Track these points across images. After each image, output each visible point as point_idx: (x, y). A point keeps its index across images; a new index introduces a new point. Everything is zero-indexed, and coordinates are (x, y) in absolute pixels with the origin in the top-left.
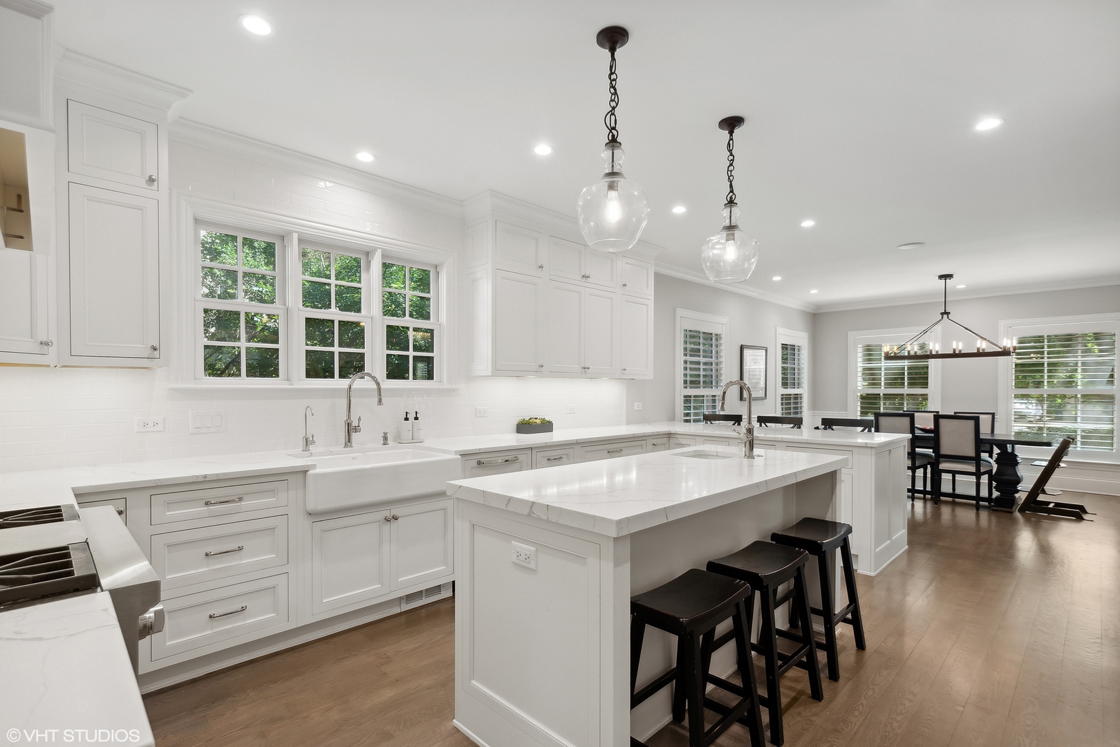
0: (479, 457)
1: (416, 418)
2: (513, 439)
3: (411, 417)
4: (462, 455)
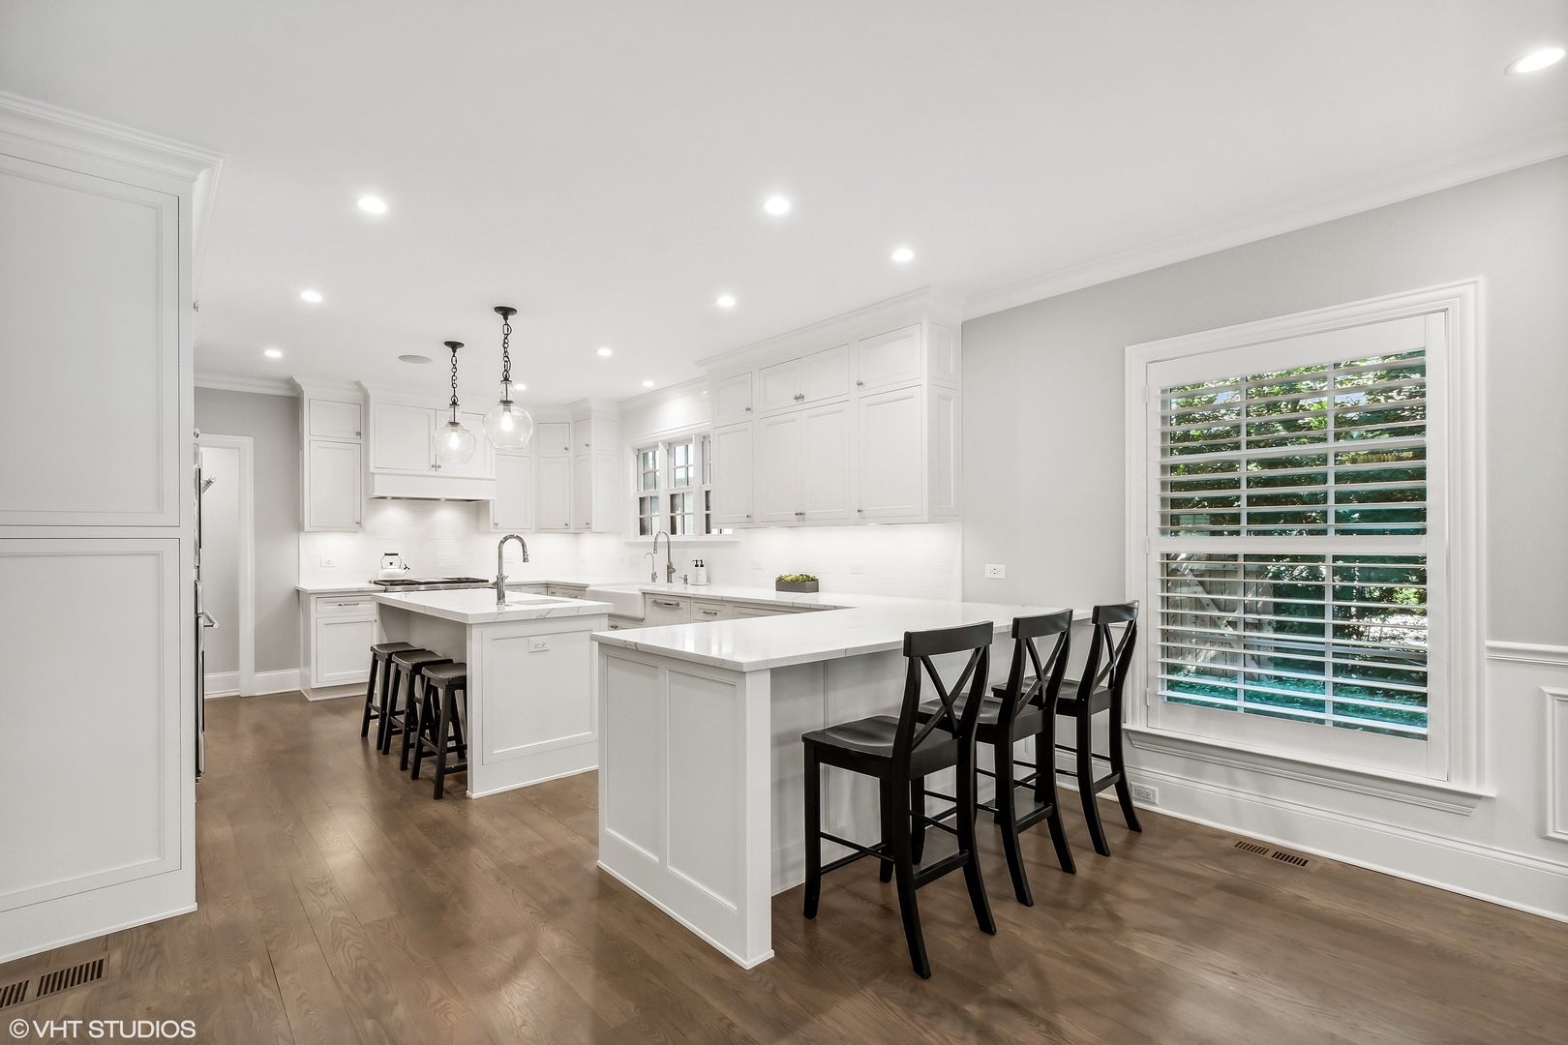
0: (655, 597)
1: (702, 566)
3: (699, 563)
4: (644, 593)
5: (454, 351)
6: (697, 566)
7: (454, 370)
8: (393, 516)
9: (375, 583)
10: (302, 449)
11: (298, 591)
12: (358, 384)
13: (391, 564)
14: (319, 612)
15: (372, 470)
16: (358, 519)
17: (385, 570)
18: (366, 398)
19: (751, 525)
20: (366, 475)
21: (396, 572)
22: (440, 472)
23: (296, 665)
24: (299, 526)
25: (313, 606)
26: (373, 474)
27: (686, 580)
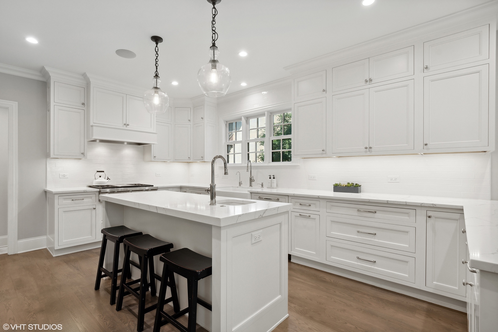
0: (260, 195)
1: (274, 178)
2: (331, 194)
3: (272, 177)
4: (251, 193)
5: (157, 44)
6: (270, 178)
7: (157, 55)
8: (101, 150)
9: (90, 187)
10: (49, 111)
11: (46, 192)
12: (84, 75)
13: (100, 177)
14: (59, 204)
15: (91, 124)
16: (82, 151)
17: (97, 180)
18: (88, 84)
19: (324, 155)
20: (88, 127)
21: (103, 181)
22: (128, 127)
23: (44, 234)
24: (47, 155)
25: (56, 201)
26: (92, 126)
27: (262, 185)
